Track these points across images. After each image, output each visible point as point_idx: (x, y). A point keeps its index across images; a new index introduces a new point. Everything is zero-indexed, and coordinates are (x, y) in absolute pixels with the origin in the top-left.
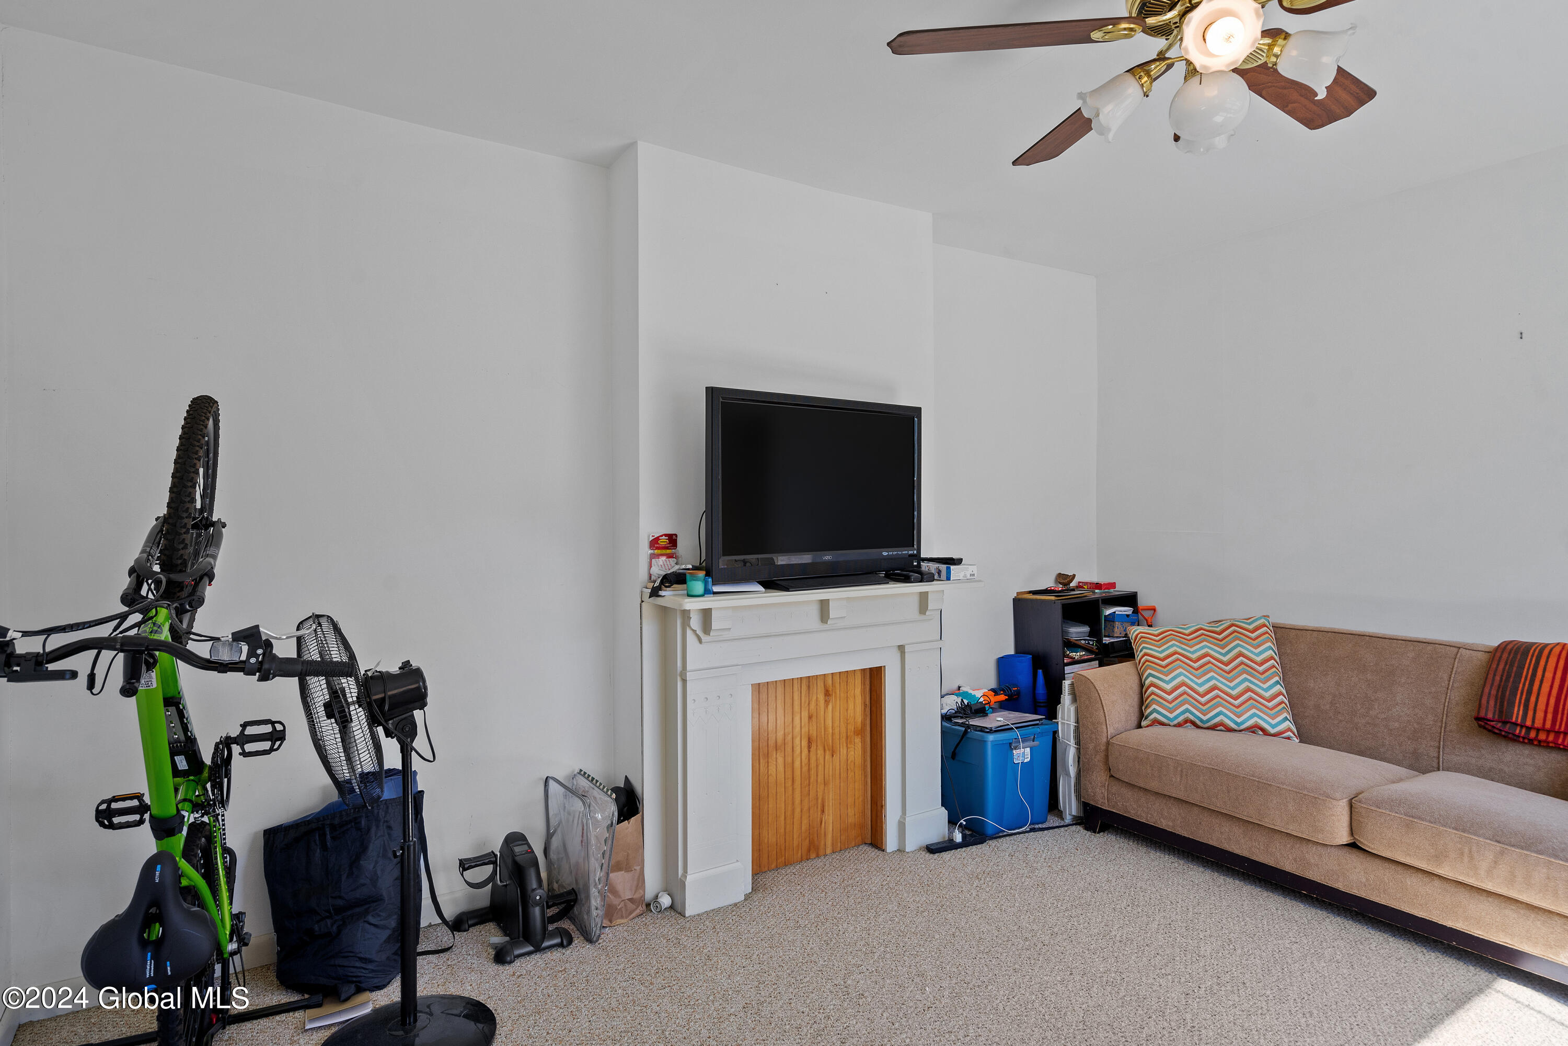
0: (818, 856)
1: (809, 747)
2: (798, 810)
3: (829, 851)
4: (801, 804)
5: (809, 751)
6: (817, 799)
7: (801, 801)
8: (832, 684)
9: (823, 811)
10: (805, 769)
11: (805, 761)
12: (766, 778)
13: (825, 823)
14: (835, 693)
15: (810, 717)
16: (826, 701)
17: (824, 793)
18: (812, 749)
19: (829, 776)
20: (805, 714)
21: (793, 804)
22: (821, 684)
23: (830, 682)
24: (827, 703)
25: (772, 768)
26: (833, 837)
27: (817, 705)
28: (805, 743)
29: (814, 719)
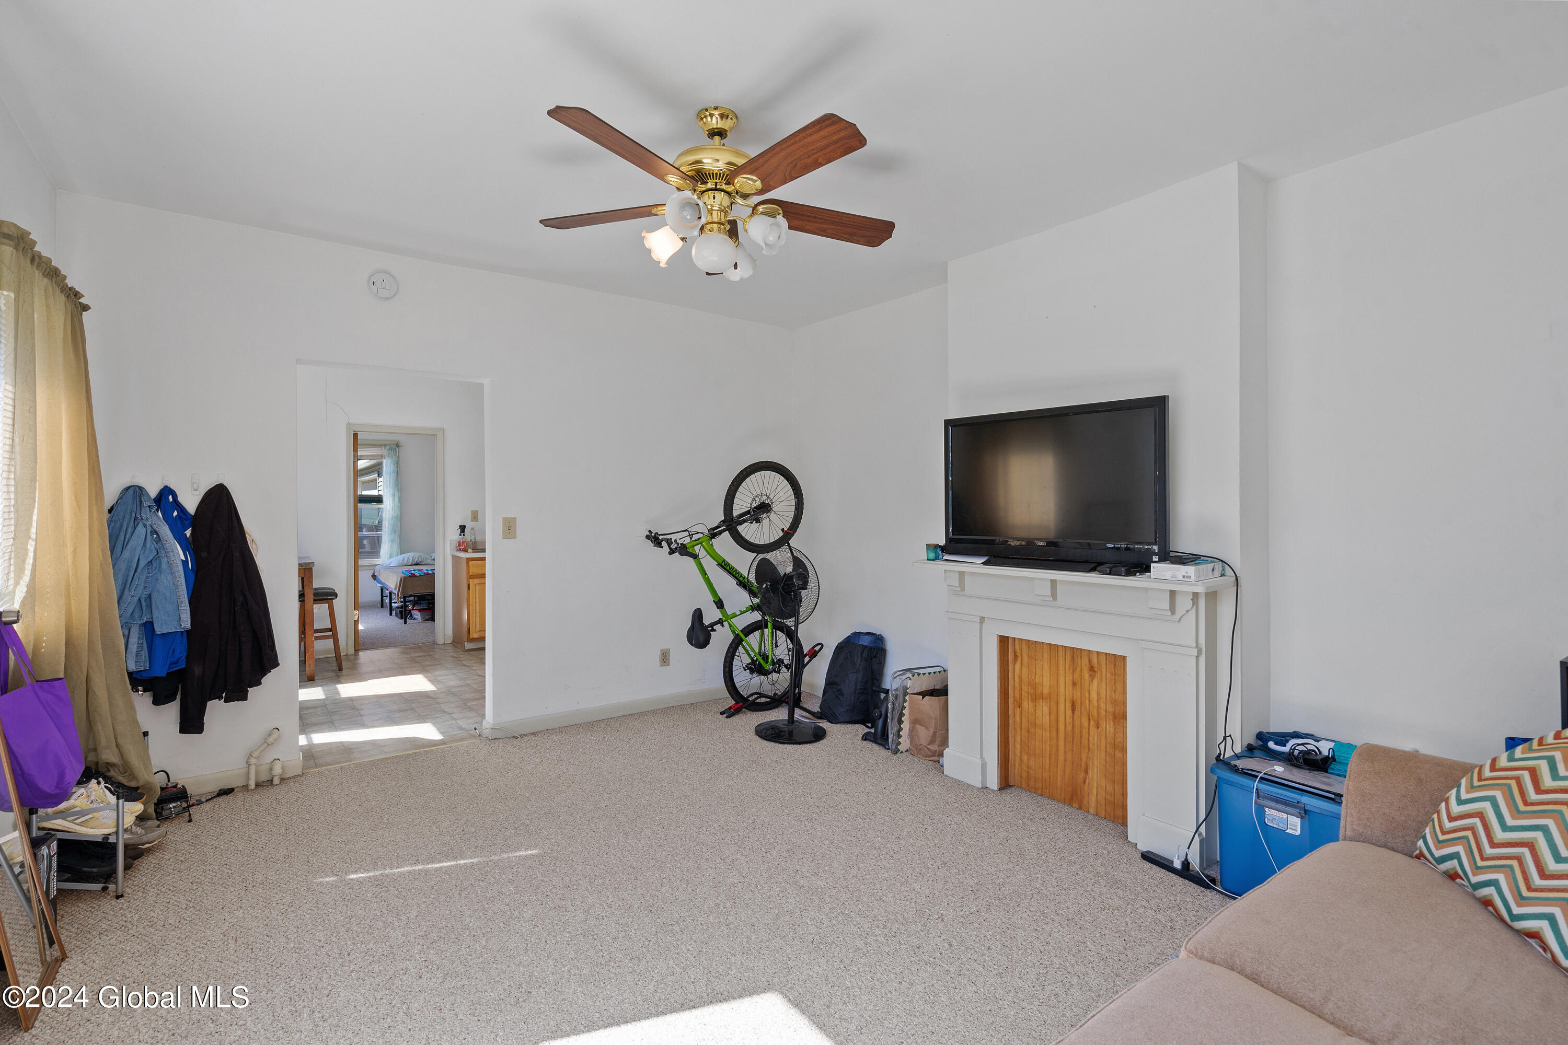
0: (1080, 808)
1: (1073, 710)
2: (1061, 758)
3: (1092, 811)
4: (1065, 755)
5: (1073, 713)
6: (1081, 760)
7: (1065, 752)
8: (1098, 662)
9: (1086, 772)
10: (1069, 728)
11: (1069, 720)
12: (1034, 717)
13: (1089, 784)
14: (1101, 671)
15: (1074, 684)
16: (1091, 675)
17: (1087, 757)
18: (1076, 712)
19: (1094, 744)
20: (1069, 679)
21: (1057, 751)
22: (1085, 661)
23: (1095, 660)
24: (1092, 678)
25: (1039, 713)
26: (1097, 800)
27: (1081, 676)
28: (1068, 705)
29: (1078, 685)
